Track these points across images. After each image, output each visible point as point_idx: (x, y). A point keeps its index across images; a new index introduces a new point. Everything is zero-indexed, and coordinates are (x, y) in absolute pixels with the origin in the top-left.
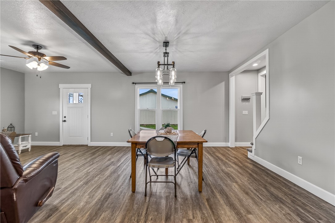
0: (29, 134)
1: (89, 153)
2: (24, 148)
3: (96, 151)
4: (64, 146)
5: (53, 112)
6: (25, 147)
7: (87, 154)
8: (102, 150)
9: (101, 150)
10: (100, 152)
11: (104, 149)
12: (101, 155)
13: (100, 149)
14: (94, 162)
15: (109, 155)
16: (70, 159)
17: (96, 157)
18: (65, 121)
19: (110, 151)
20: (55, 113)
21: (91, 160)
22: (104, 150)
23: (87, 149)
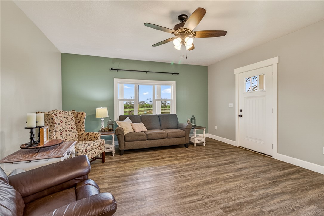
0: (204, 128)
1: (266, 176)
2: (199, 142)
3: (282, 176)
4: (240, 148)
5: (229, 104)
6: (200, 140)
7: (262, 176)
8: (295, 179)
9: (294, 176)
10: (289, 183)
11: (303, 177)
12: (290, 193)
13: (293, 173)
14: (264, 210)
15: (311, 203)
16: (230, 178)
17: (274, 195)
18: (241, 116)
19: (318, 190)
20: (231, 105)
21: (262, 198)
22: (301, 180)
23: (268, 165)
